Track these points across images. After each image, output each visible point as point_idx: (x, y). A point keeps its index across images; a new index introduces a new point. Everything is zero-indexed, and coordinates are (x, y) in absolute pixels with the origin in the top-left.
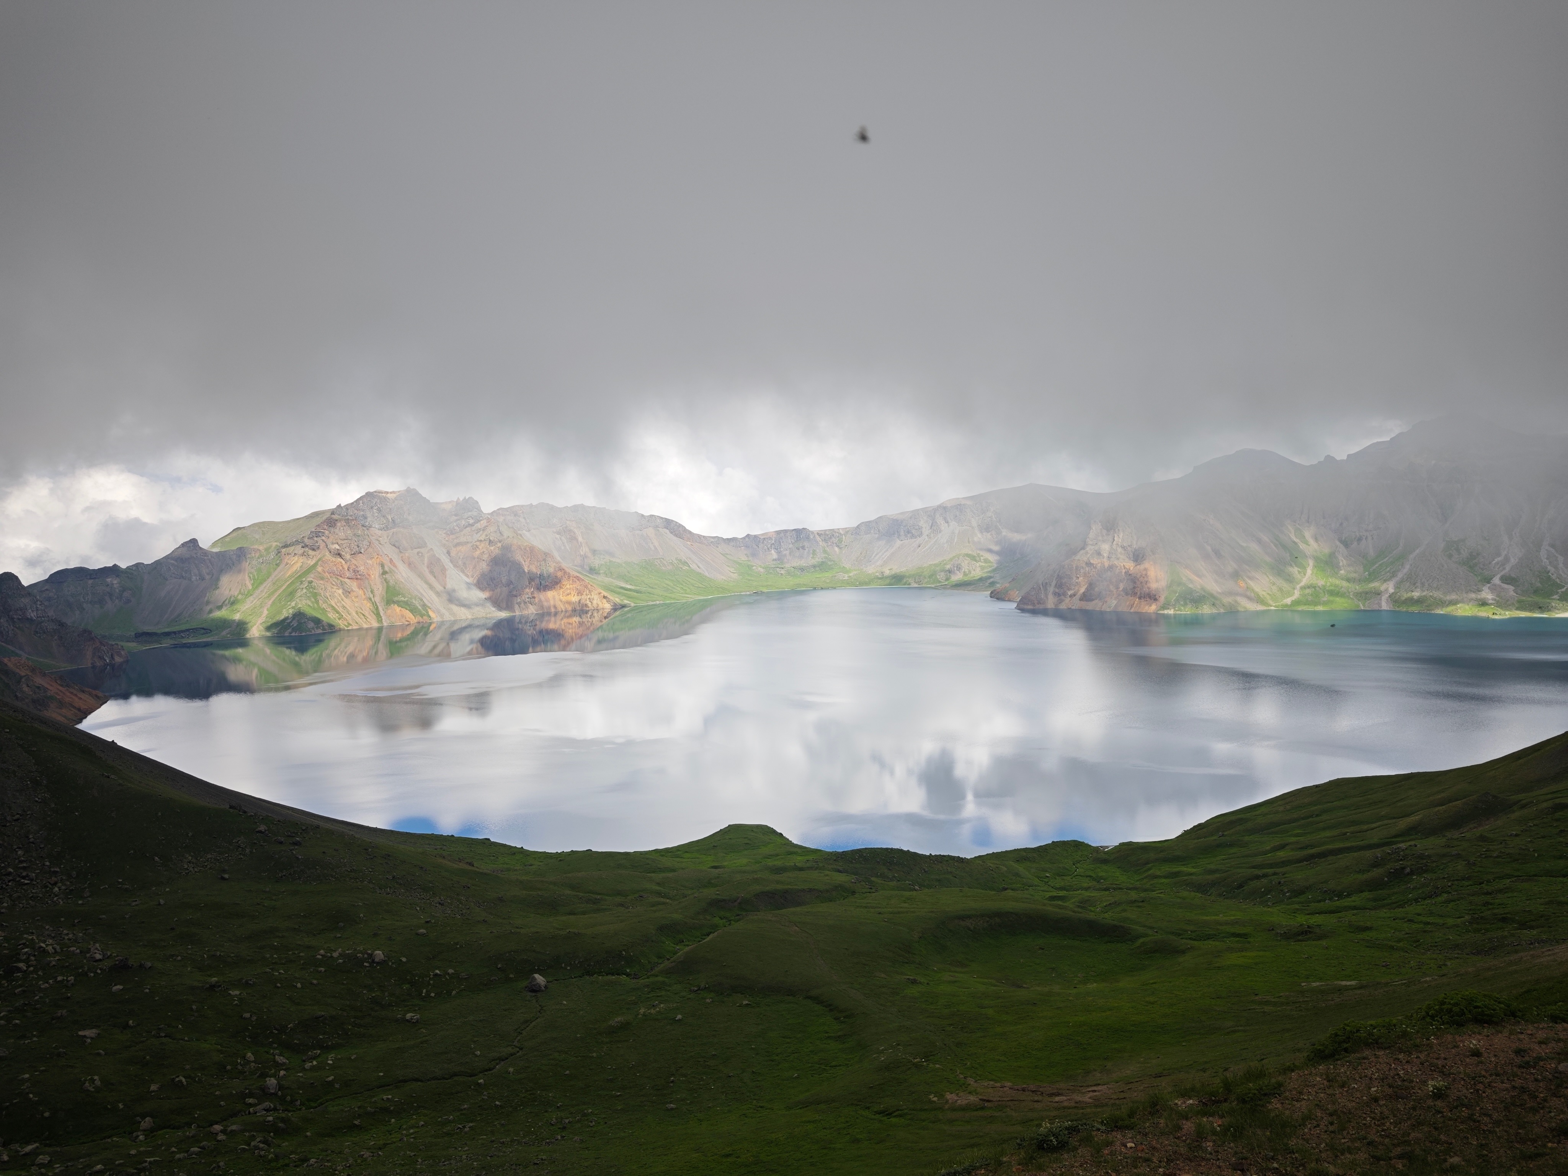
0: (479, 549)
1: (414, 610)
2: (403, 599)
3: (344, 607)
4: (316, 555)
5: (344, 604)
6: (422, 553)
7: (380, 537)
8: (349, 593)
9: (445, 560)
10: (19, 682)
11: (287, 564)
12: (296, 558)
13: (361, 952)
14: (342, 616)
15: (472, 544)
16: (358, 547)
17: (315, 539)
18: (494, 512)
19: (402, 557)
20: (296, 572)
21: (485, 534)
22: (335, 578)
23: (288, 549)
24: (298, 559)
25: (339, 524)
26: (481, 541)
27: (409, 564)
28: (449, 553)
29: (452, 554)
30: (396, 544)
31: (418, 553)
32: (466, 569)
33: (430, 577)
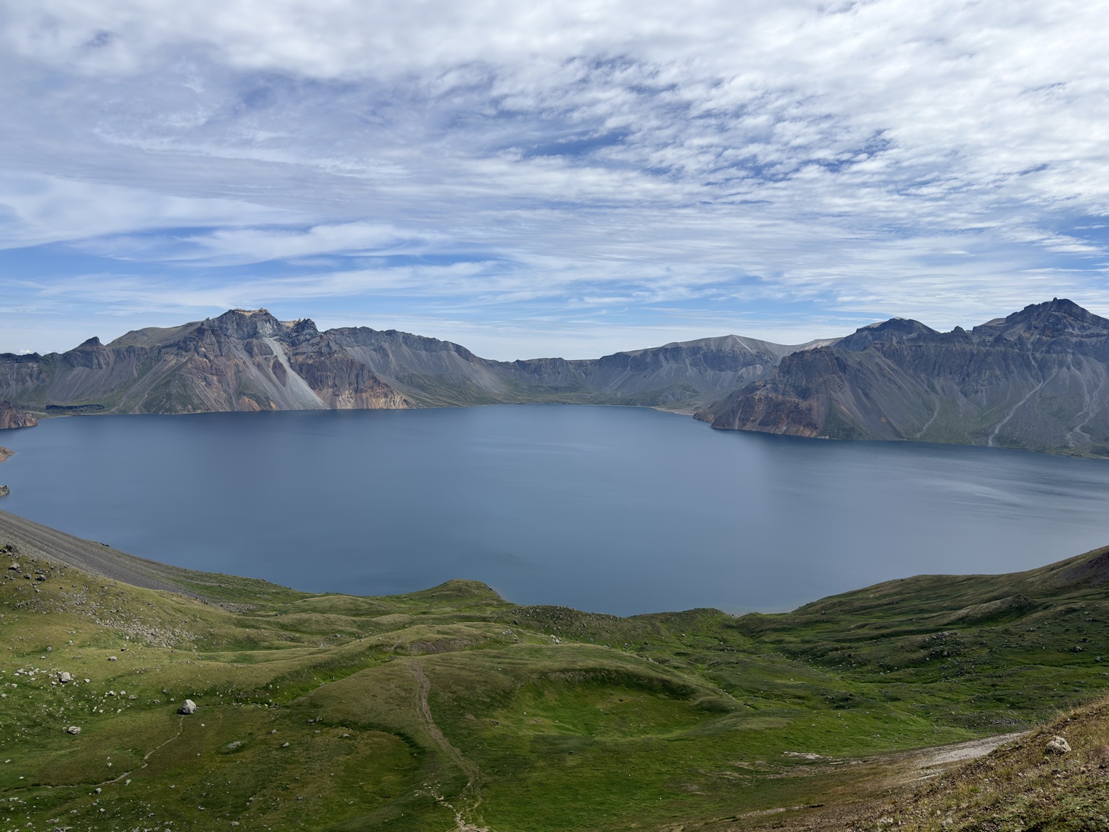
0: (312, 358)
1: (259, 401)
2: (251, 392)
3: (206, 395)
4: (189, 355)
6: (269, 359)
7: (237, 344)
8: (210, 384)
9: (286, 366)
11: (166, 360)
12: (172, 356)
14: (203, 401)
15: (307, 355)
16: (220, 351)
17: (188, 343)
18: (327, 331)
19: (253, 361)
20: (172, 367)
21: (318, 347)
22: (201, 373)
23: (167, 349)
24: (174, 358)
25: (206, 333)
26: (314, 352)
27: (258, 367)
28: (289, 360)
29: (292, 361)
30: (250, 351)
31: (266, 359)
32: (302, 372)
33: (273, 377)
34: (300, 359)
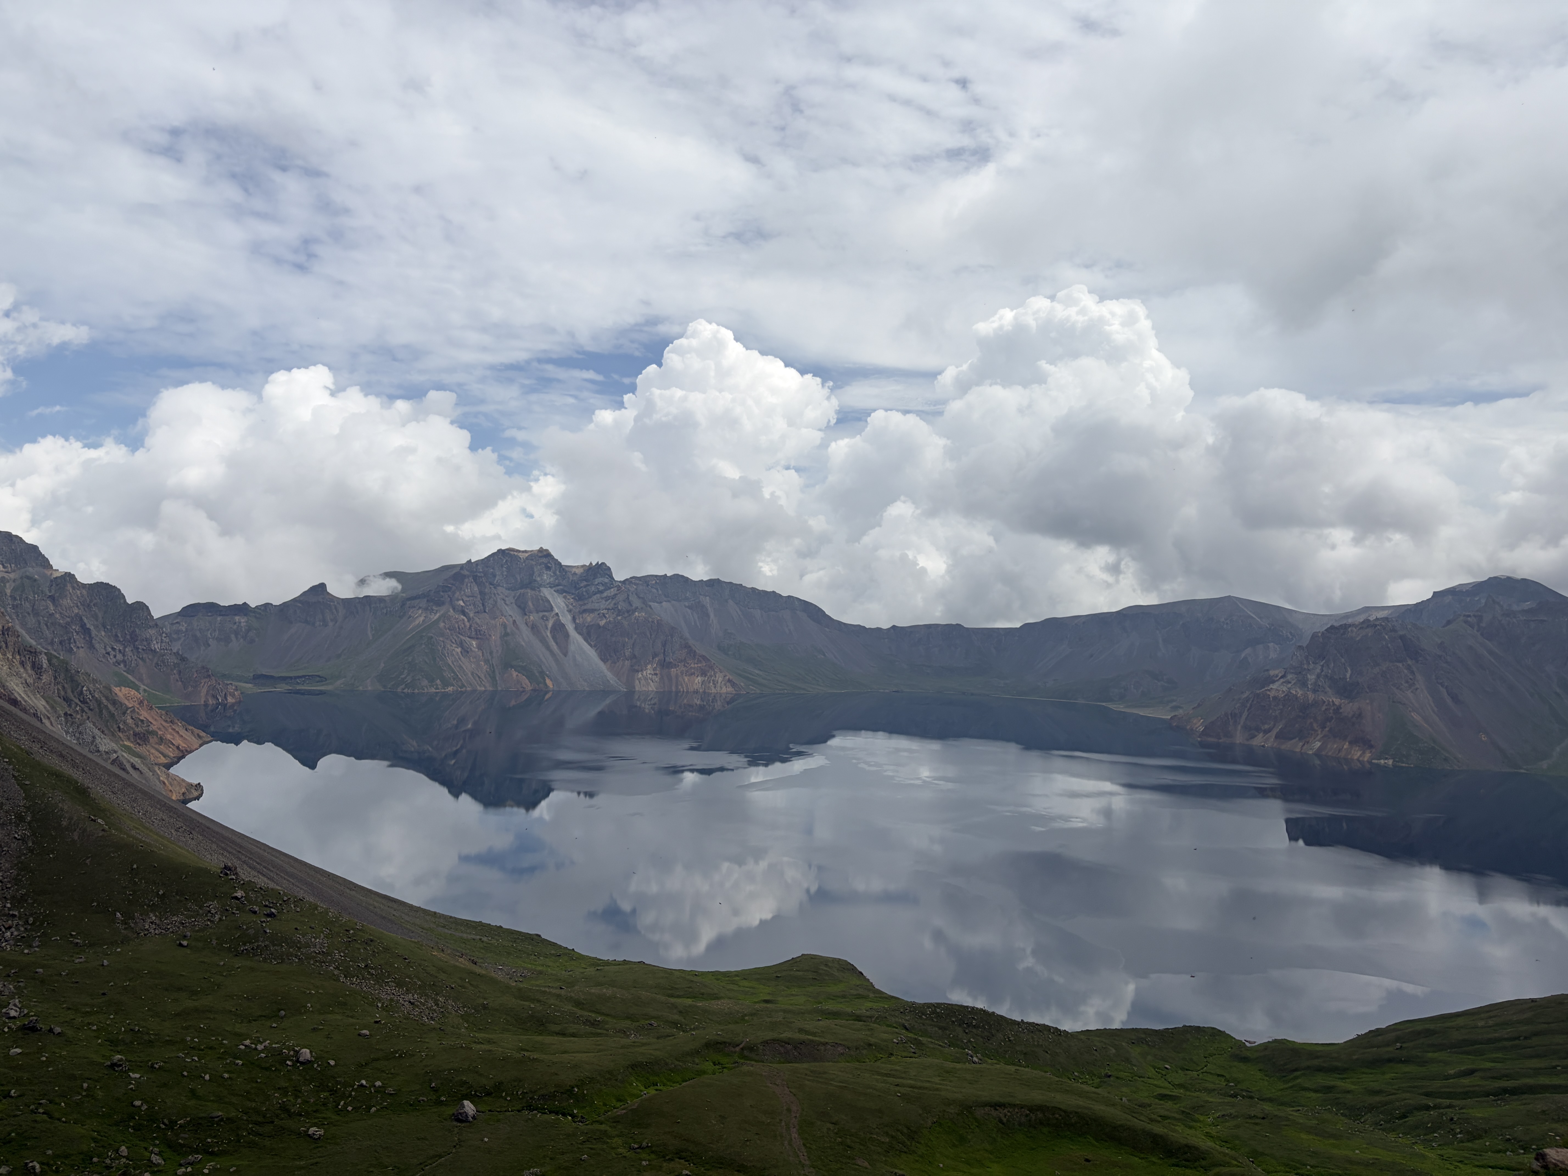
0: (605, 617)
1: (530, 677)
2: (521, 664)
3: (460, 667)
4: (442, 610)
5: (461, 663)
6: (547, 617)
7: (506, 596)
8: (468, 652)
9: (570, 628)
10: (124, 713)
11: (410, 617)
12: (420, 611)
14: (457, 676)
15: (598, 612)
16: (483, 605)
17: (442, 593)
18: (627, 580)
19: (526, 620)
20: (419, 625)
21: (614, 602)
22: (456, 635)
23: (413, 602)
24: (422, 613)
25: (466, 580)
26: (608, 609)
27: (532, 628)
28: (574, 619)
29: (577, 621)
30: (522, 606)
31: (542, 618)
32: (590, 637)
33: (552, 643)
34: (589, 618)
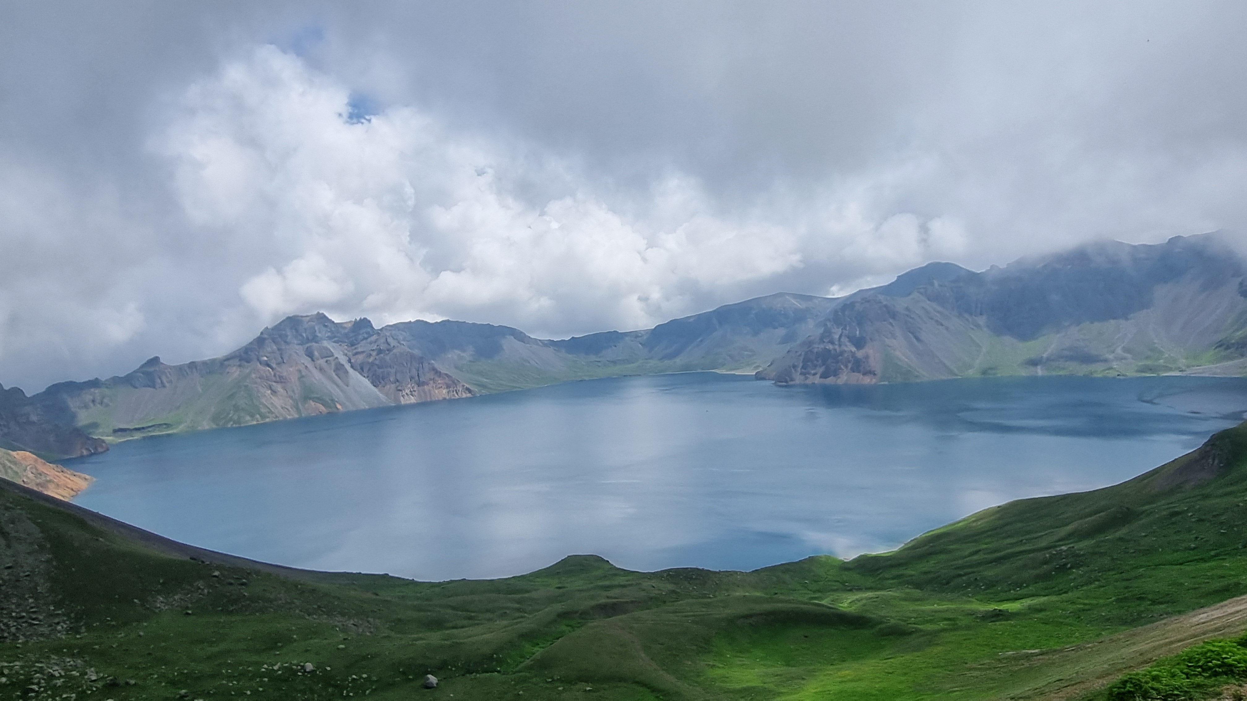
0: (372, 356)
1: (325, 404)
2: (316, 396)
3: (272, 404)
4: (252, 365)
5: (272, 401)
6: (329, 361)
7: (298, 350)
8: (276, 393)
9: (348, 366)
11: (228, 373)
13: (294, 665)
14: (271, 410)
15: (366, 353)
16: (282, 358)
17: (250, 353)
18: (383, 328)
19: (315, 364)
20: (236, 378)
21: (376, 345)
22: (265, 382)
24: (237, 369)
26: (374, 350)
27: (320, 370)
28: (349, 361)
29: (352, 361)
30: (310, 355)
32: (363, 371)
33: (337, 378)
